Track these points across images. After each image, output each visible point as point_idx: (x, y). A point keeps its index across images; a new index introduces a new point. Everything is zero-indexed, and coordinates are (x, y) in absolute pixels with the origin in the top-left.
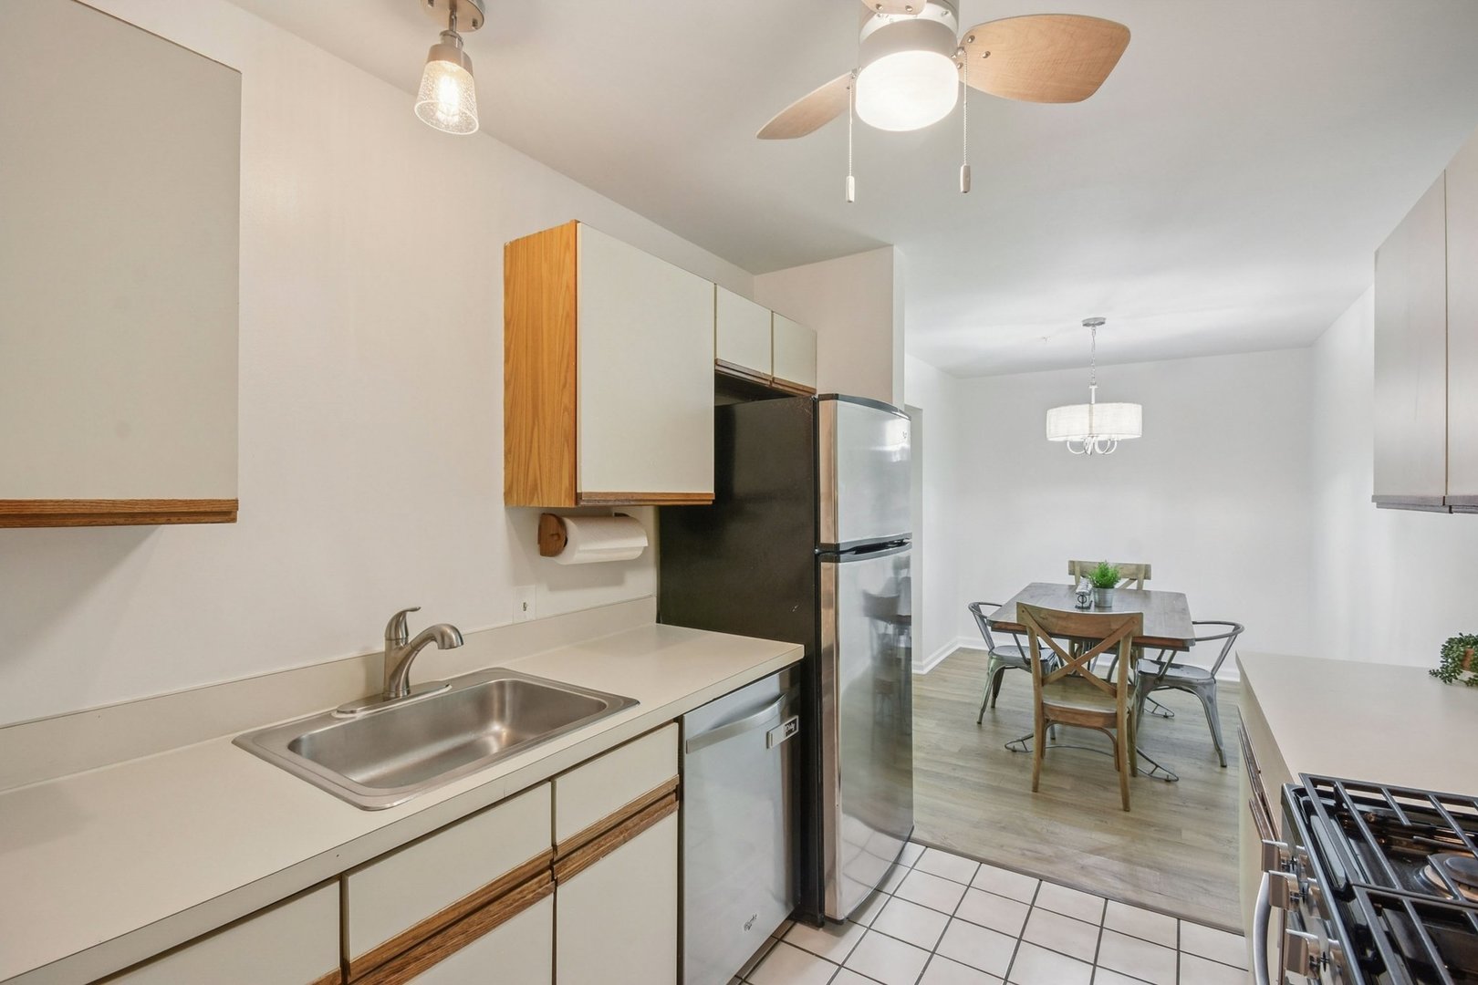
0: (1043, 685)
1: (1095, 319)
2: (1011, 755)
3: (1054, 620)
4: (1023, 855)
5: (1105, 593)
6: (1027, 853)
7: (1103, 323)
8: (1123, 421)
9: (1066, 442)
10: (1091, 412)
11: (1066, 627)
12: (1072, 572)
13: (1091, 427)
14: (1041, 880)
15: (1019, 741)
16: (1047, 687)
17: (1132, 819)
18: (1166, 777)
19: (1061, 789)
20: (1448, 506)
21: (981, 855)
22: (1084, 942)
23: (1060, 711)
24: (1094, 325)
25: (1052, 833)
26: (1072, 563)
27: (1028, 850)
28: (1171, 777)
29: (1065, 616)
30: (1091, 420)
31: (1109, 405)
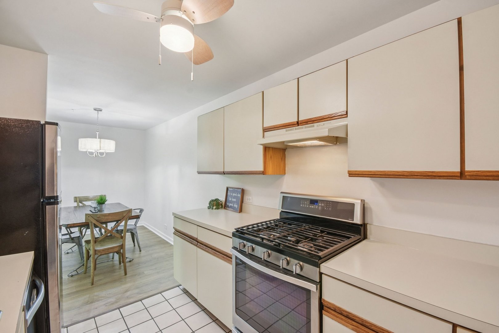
0: (95, 243)
1: (99, 109)
2: (71, 278)
3: (103, 217)
4: (106, 306)
5: (102, 206)
6: (106, 305)
7: (101, 111)
8: (109, 146)
9: (87, 152)
10: (100, 141)
11: (108, 219)
12: (75, 201)
13: (100, 147)
14: (119, 309)
15: (74, 271)
16: (97, 243)
17: (129, 276)
18: (129, 260)
19: (101, 280)
20: (224, 173)
21: (91, 315)
22: (145, 315)
23: (103, 250)
24: (98, 111)
25: (109, 294)
26: (76, 198)
27: (106, 304)
28: (131, 260)
29: (108, 215)
30: (100, 145)
31: (107, 140)
